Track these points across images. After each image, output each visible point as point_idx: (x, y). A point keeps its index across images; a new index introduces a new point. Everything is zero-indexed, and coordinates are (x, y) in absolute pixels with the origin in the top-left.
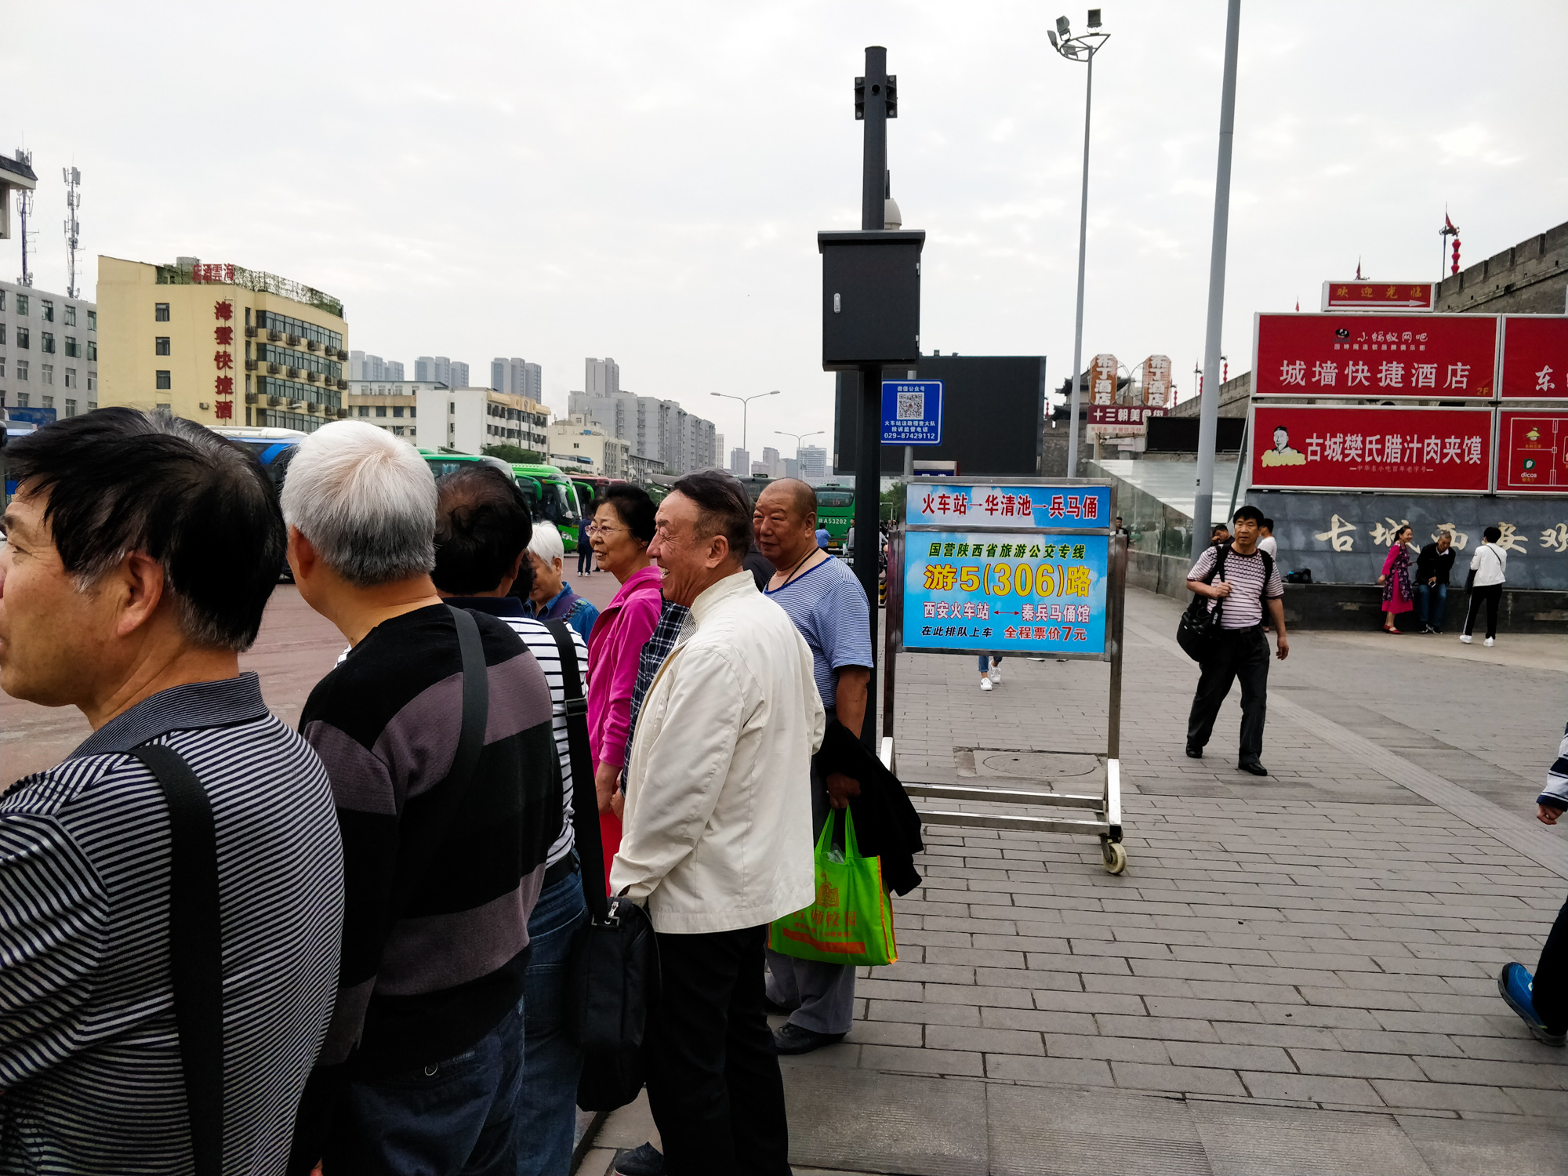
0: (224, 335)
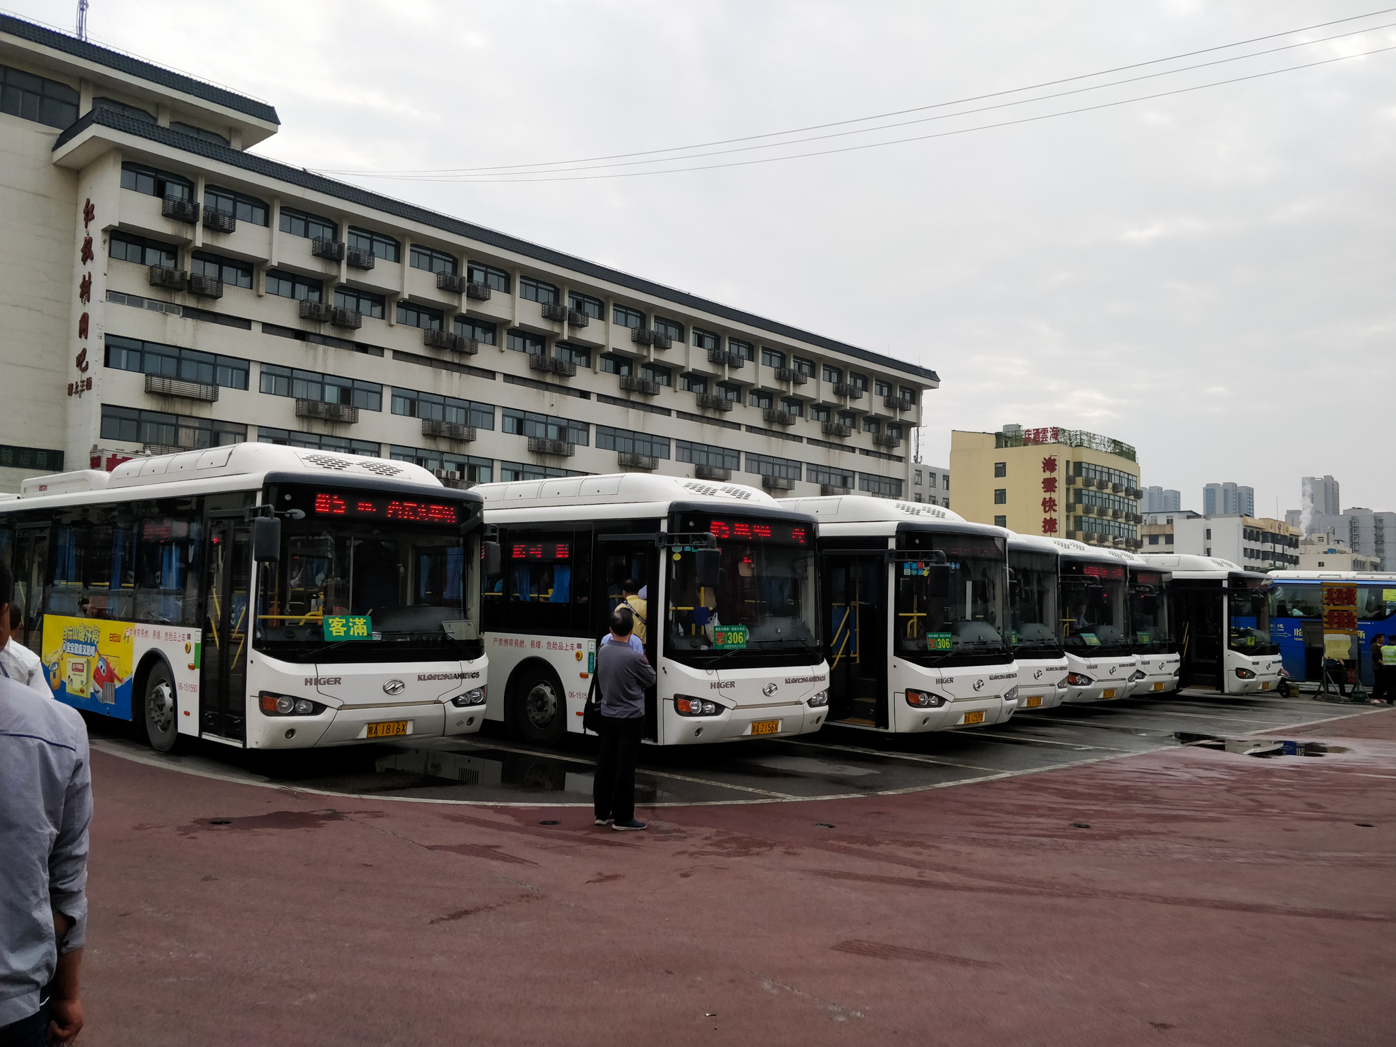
0: (1049, 485)
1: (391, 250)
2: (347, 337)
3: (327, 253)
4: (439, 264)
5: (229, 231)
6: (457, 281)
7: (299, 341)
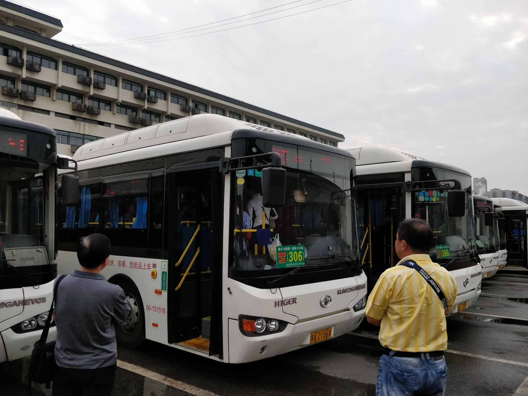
1: (114, 81)
2: (94, 118)
3: (84, 82)
4: (135, 88)
5: (39, 71)
6: (143, 95)
7: (72, 120)
